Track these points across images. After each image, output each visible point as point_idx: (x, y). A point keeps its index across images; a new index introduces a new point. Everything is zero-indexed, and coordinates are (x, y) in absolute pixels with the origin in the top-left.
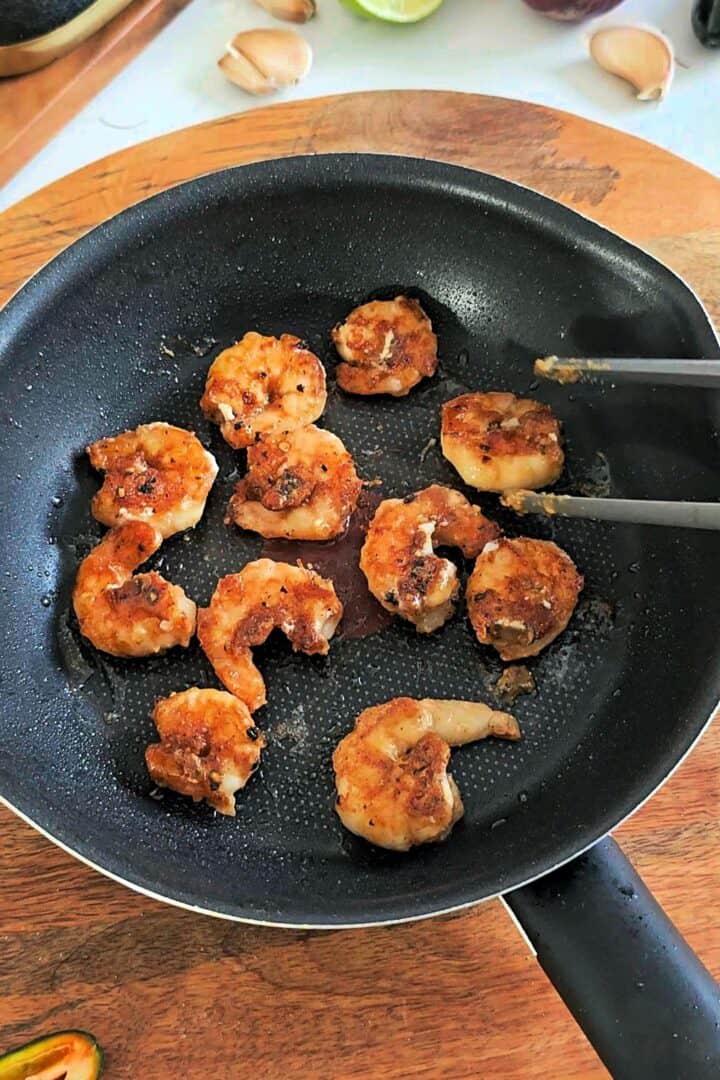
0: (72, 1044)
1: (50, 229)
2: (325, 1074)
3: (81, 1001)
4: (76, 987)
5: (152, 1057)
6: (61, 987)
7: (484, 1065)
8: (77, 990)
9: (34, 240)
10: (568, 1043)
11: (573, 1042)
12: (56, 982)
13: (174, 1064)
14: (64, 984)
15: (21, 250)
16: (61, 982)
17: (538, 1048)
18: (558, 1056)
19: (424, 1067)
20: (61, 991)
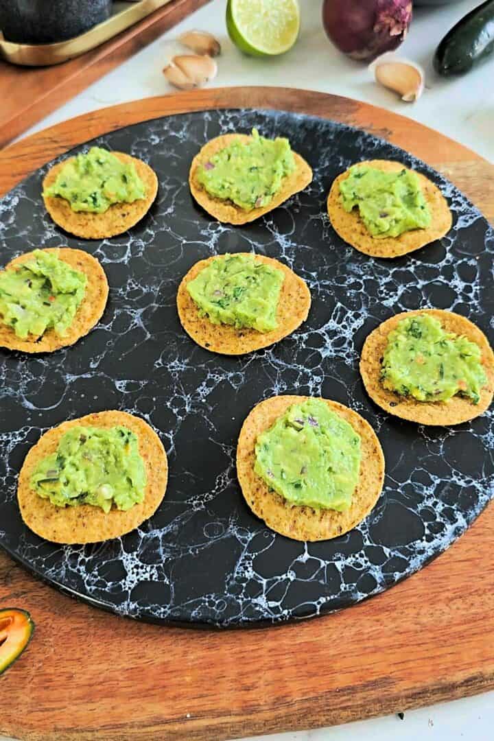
0: (13, 617)
1: (55, 145)
2: (187, 649)
3: (25, 593)
4: (21, 583)
5: (69, 633)
6: (12, 583)
7: (298, 647)
8: (22, 586)
9: (47, 150)
10: (356, 635)
11: (359, 634)
12: (9, 579)
13: (83, 638)
14: (14, 581)
15: (39, 155)
16: (12, 580)
17: (334, 637)
18: (348, 643)
19: (256, 647)
20: (11, 585)
